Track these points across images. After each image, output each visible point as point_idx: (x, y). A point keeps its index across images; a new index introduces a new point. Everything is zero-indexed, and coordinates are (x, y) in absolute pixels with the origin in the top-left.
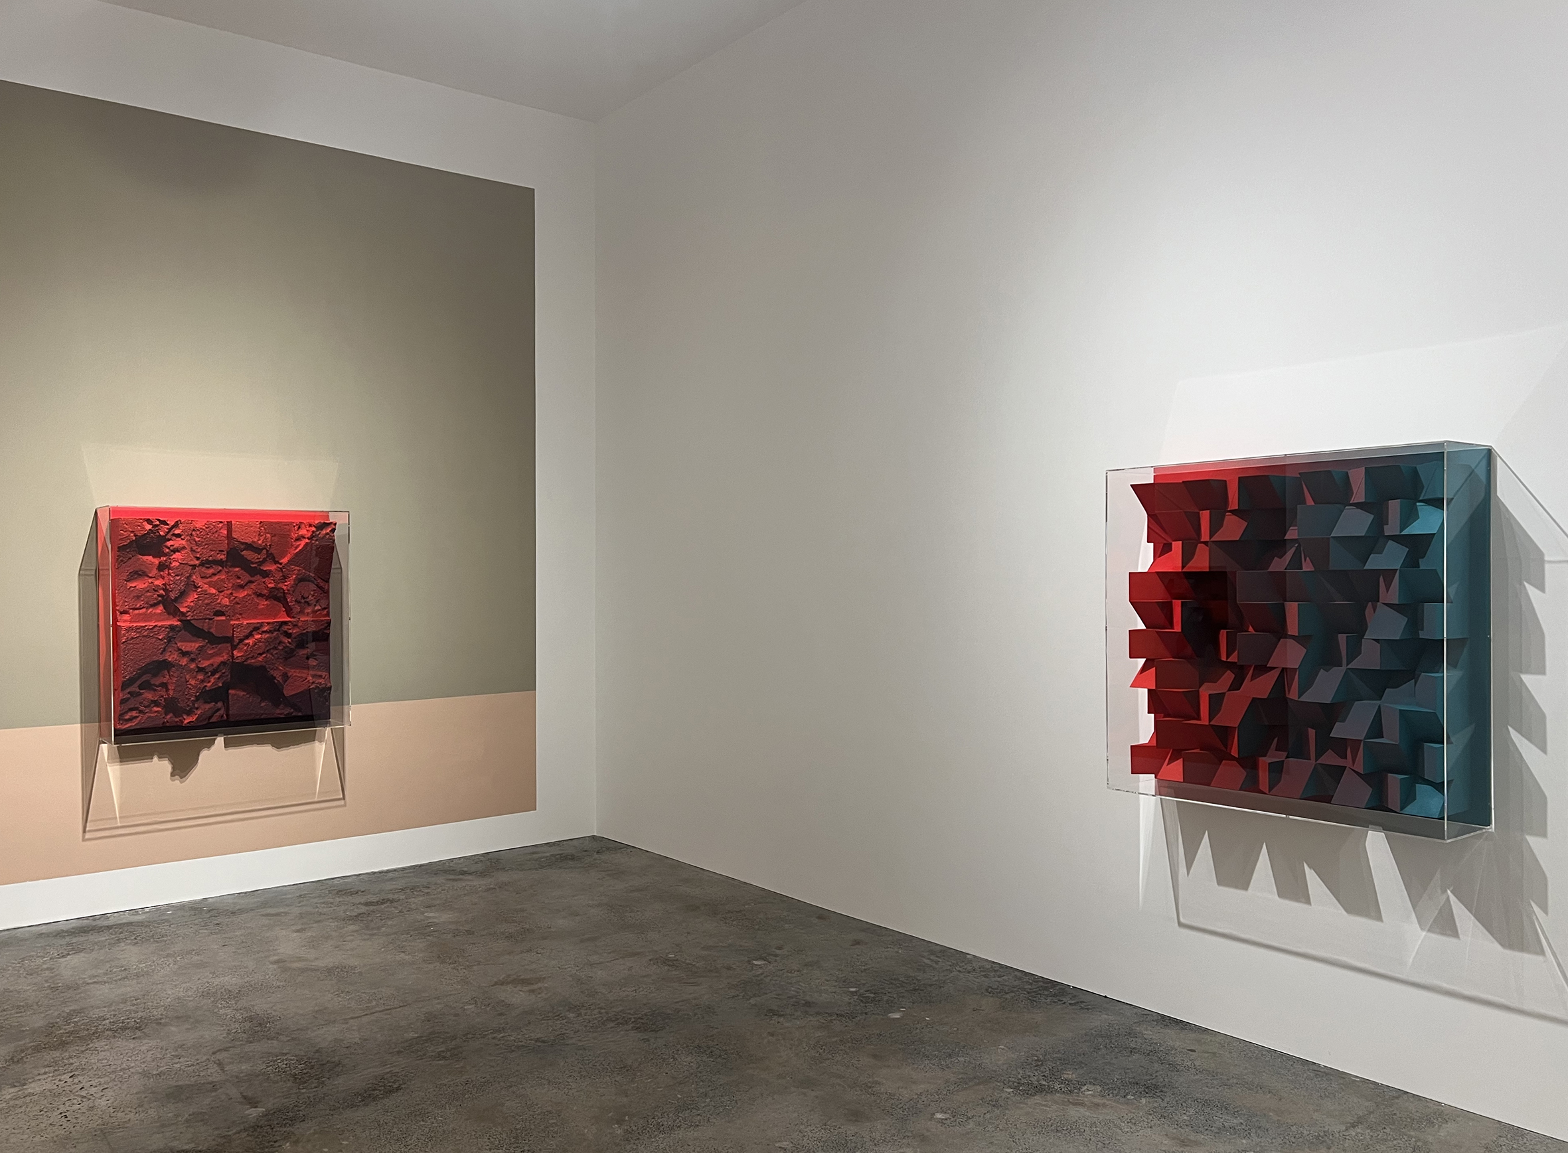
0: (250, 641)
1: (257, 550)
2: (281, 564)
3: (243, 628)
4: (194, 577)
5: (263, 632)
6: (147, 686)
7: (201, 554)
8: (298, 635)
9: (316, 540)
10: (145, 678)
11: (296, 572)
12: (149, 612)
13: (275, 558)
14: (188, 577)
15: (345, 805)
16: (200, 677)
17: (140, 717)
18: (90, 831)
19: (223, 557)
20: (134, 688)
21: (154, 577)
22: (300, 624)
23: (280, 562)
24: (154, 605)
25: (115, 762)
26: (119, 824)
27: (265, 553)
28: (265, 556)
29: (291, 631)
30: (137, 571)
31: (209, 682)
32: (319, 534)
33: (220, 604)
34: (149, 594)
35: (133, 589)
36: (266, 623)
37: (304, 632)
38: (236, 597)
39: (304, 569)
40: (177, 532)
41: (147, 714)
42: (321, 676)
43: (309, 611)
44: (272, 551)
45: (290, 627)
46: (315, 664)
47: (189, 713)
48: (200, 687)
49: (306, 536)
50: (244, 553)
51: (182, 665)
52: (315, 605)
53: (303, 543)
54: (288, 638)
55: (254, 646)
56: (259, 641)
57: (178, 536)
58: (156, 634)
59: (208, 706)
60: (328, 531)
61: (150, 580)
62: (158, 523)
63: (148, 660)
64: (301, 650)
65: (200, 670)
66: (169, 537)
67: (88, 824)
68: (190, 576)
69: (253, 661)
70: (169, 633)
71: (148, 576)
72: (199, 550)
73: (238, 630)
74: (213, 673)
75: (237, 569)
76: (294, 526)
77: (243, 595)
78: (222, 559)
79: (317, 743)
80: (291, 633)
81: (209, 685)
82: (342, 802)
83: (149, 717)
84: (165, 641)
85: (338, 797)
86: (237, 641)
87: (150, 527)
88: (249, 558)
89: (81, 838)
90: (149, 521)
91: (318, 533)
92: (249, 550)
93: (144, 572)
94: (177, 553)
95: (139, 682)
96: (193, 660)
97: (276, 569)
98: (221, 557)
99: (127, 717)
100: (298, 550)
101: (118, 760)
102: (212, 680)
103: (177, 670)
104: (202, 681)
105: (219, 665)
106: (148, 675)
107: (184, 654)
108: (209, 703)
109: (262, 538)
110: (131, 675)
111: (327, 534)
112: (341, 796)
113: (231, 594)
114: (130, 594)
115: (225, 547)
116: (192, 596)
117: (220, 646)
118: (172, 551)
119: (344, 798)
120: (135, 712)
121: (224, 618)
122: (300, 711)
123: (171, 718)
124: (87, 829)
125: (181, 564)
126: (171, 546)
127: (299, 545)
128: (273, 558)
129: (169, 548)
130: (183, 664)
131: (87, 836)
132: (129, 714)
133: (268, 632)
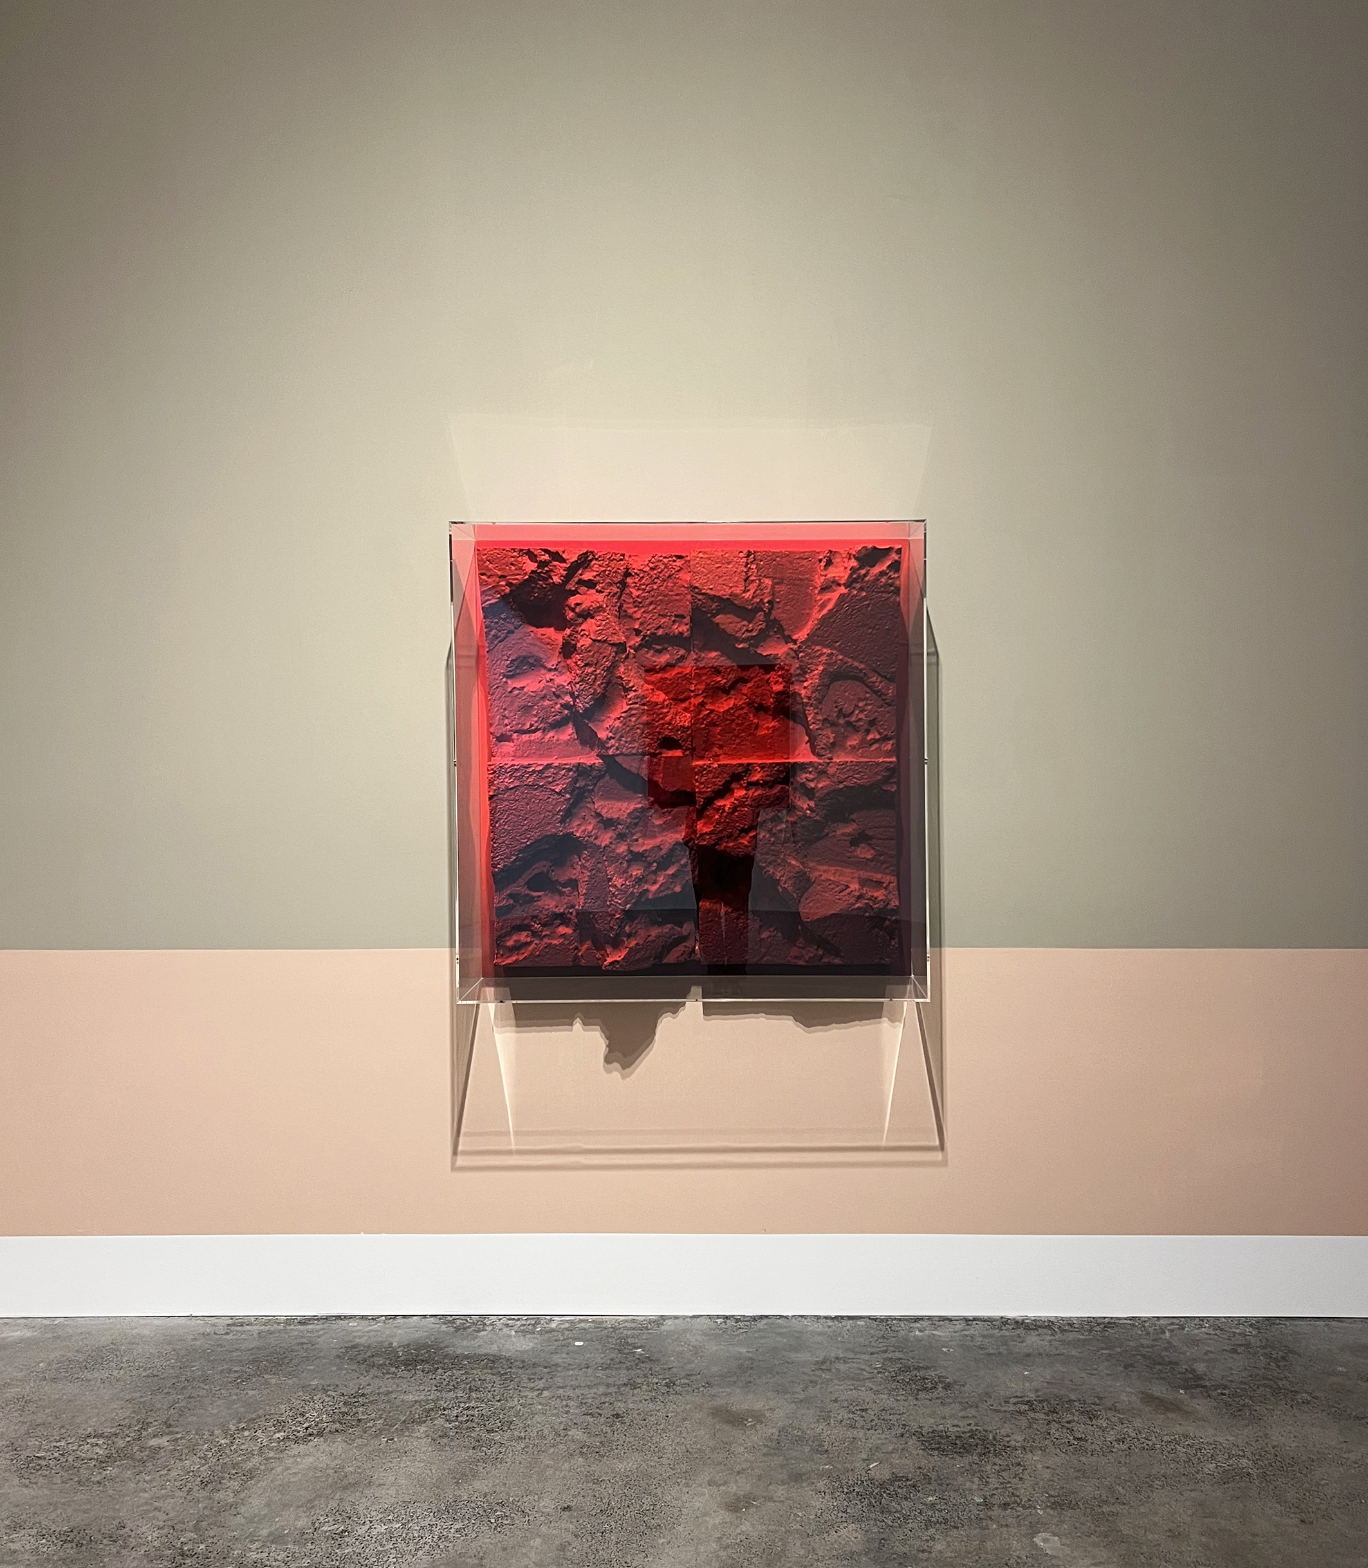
0: (726, 803)
1: (746, 612)
2: (795, 642)
3: (710, 775)
4: (622, 669)
5: (750, 784)
6: (542, 883)
7: (641, 624)
8: (827, 794)
9: (862, 589)
10: (540, 867)
11: (824, 658)
12: (548, 737)
13: (784, 630)
14: (609, 668)
15: (944, 1163)
16: (636, 871)
17: (533, 946)
18: (464, 1153)
19: (684, 628)
20: (518, 888)
21: (555, 669)
22: (831, 771)
23: (794, 637)
24: (557, 725)
25: (506, 1026)
26: (513, 1147)
27: (762, 618)
28: (763, 626)
29: (812, 785)
30: (525, 658)
31: (655, 883)
32: (865, 575)
33: (670, 724)
34: (547, 703)
35: (517, 692)
36: (759, 765)
37: (841, 786)
38: (712, 711)
39: (840, 651)
40: (588, 576)
41: (545, 940)
42: (879, 883)
43: (855, 743)
44: (775, 614)
45: (811, 777)
46: (869, 857)
47: (616, 944)
48: (632, 893)
49: (842, 582)
50: (719, 619)
51: (599, 847)
52: (868, 732)
53: (834, 596)
54: (810, 800)
55: (733, 813)
56: (742, 803)
57: (590, 584)
58: (550, 783)
59: (655, 932)
60: (884, 568)
61: (549, 676)
62: (547, 557)
63: (536, 835)
64: (841, 825)
65: (636, 858)
66: (571, 586)
67: (461, 1138)
68: (614, 666)
69: (731, 844)
70: (575, 780)
71: (545, 667)
72: (638, 615)
73: (703, 779)
74: (663, 865)
75: (714, 654)
76: (820, 561)
77: (727, 708)
78: (681, 633)
79: (885, 1023)
80: (813, 789)
81: (655, 888)
82: (938, 1156)
83: (549, 946)
84: (568, 796)
85: (931, 1144)
86: (700, 800)
87: (533, 566)
88: (729, 631)
89: (449, 1164)
90: (532, 556)
91: (863, 572)
92: (729, 613)
93: (538, 660)
94: (589, 620)
95: (527, 876)
96: (621, 837)
97: (788, 654)
98: (680, 629)
99: (510, 943)
100: (825, 611)
101: (513, 1022)
102: (661, 880)
103: (592, 856)
104: (640, 881)
105: (672, 850)
106: (544, 863)
107: (608, 823)
108: (660, 924)
109: (752, 588)
110: (508, 862)
111: (882, 573)
112: (937, 1143)
113: (702, 704)
114: (512, 702)
115: (685, 607)
116: (619, 707)
117: (675, 810)
118: (579, 615)
119: (942, 1147)
120: (525, 933)
121: (678, 753)
122: (837, 955)
123: (587, 949)
124: (460, 1148)
125: (594, 641)
126: (577, 604)
127: (829, 599)
128: (781, 630)
129: (573, 610)
130: (603, 845)
131: (461, 1161)
132: (515, 938)
133: (762, 785)
